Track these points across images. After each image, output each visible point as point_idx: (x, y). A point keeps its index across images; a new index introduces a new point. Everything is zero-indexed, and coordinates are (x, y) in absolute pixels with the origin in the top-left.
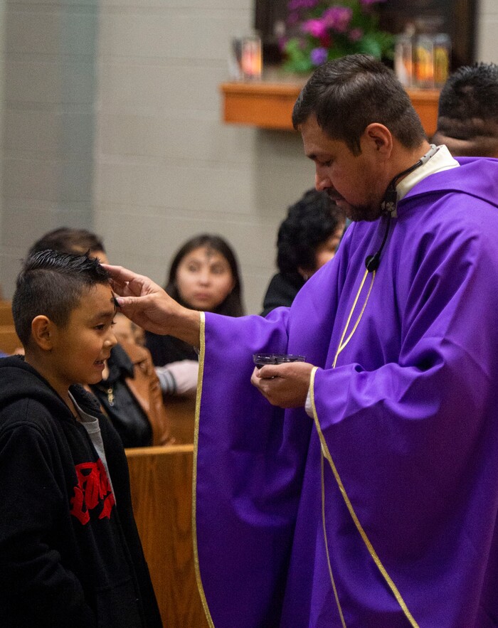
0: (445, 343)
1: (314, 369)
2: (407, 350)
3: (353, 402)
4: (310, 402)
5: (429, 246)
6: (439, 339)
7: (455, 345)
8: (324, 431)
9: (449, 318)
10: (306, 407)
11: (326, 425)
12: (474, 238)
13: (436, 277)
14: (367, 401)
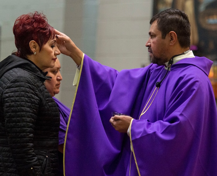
0: (181, 115)
1: (133, 119)
2: (166, 117)
3: (145, 131)
4: (129, 130)
5: (181, 81)
6: (179, 113)
7: (185, 116)
8: (132, 141)
9: (184, 107)
10: (128, 131)
11: (134, 139)
12: (197, 81)
13: (182, 92)
14: (150, 132)
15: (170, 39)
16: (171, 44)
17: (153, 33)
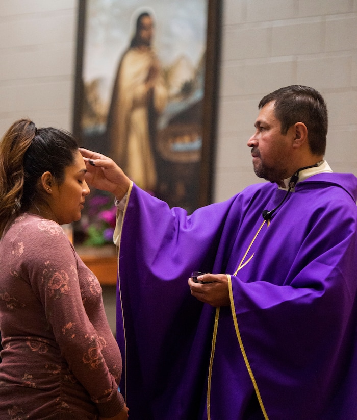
15: (295, 137)
16: (295, 145)
17: (265, 123)
